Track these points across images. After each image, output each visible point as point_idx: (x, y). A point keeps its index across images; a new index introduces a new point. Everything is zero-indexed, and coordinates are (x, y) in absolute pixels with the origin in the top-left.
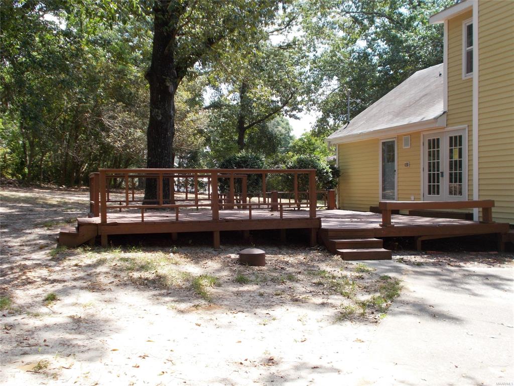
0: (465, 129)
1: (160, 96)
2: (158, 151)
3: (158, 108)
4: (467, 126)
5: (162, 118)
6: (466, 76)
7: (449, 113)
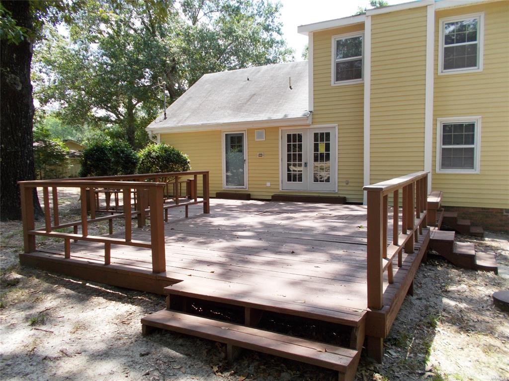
0: (335, 127)
1: (15, 55)
2: (17, 136)
3: (16, 74)
4: (337, 125)
5: (22, 88)
6: (335, 84)
7: (314, 113)
